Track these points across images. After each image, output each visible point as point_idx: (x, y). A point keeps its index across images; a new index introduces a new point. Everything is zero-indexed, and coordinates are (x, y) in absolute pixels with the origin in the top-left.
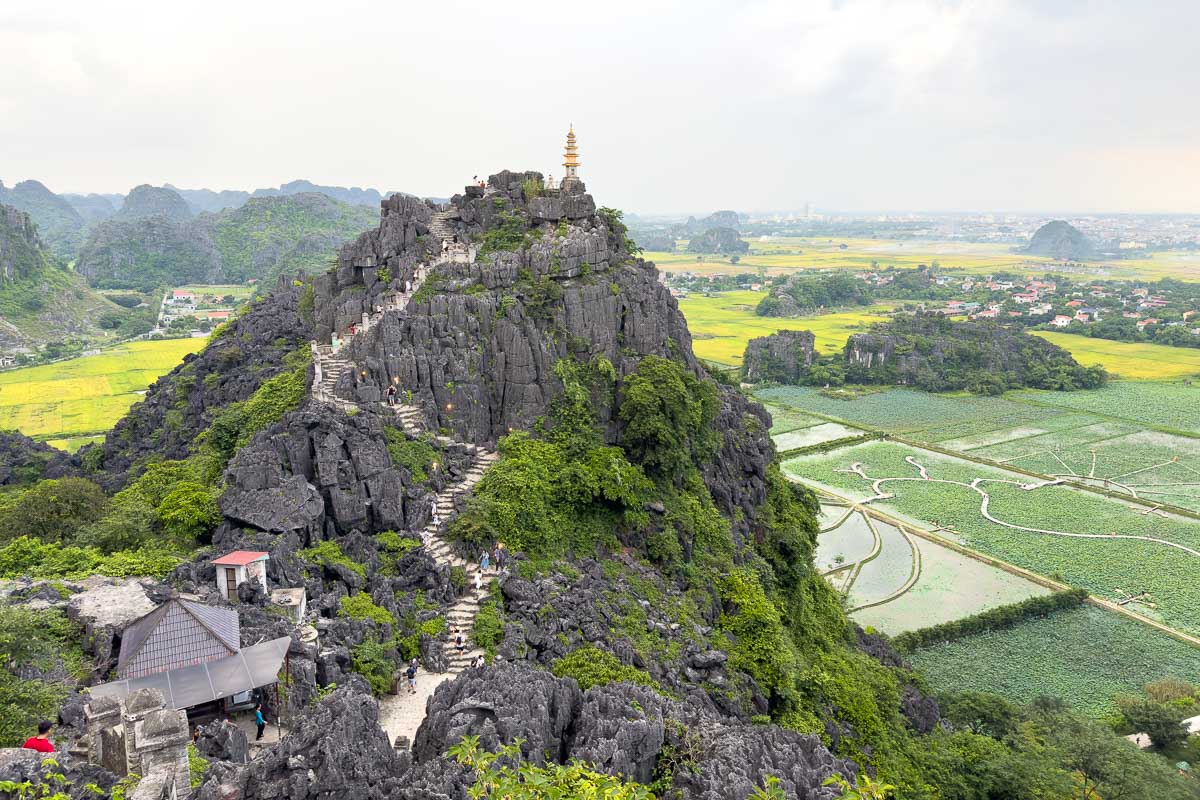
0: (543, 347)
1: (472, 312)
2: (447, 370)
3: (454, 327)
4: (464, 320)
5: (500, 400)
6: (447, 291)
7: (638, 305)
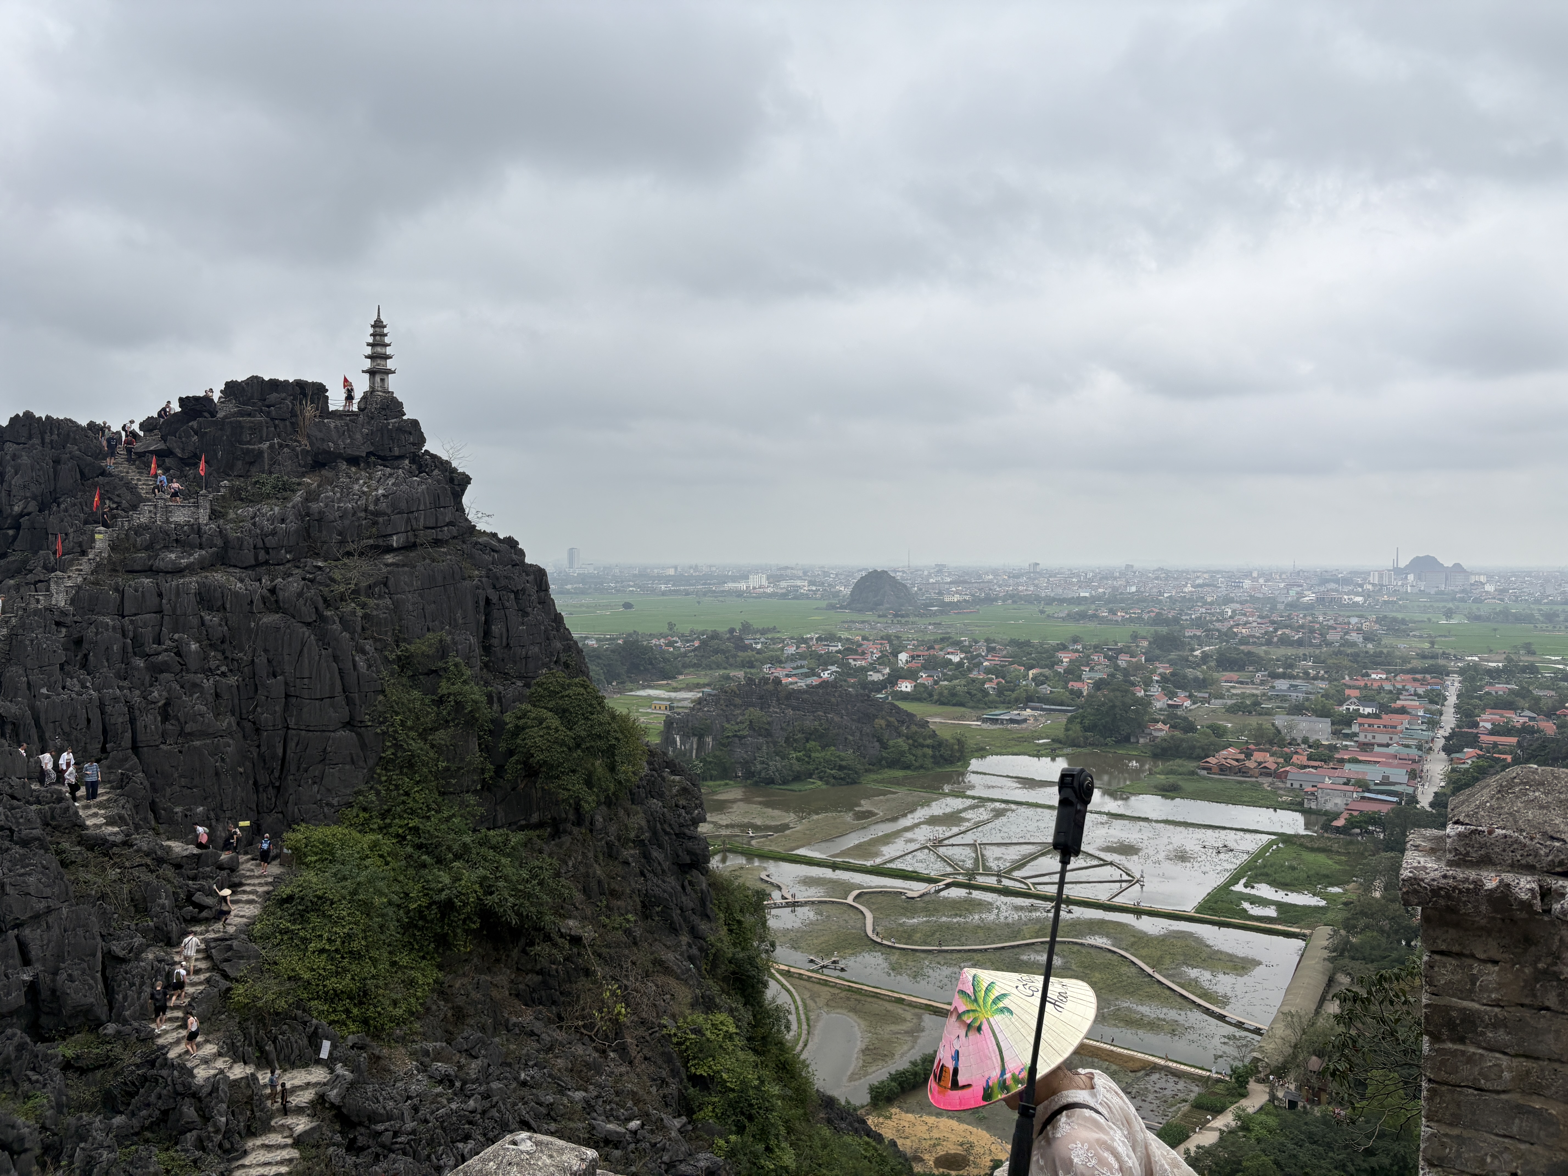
0: (362, 664)
1: (210, 609)
2: (165, 714)
3: (176, 636)
4: (195, 621)
5: (277, 765)
6: (158, 572)
7: (512, 596)
